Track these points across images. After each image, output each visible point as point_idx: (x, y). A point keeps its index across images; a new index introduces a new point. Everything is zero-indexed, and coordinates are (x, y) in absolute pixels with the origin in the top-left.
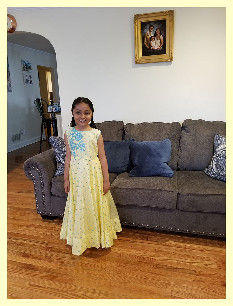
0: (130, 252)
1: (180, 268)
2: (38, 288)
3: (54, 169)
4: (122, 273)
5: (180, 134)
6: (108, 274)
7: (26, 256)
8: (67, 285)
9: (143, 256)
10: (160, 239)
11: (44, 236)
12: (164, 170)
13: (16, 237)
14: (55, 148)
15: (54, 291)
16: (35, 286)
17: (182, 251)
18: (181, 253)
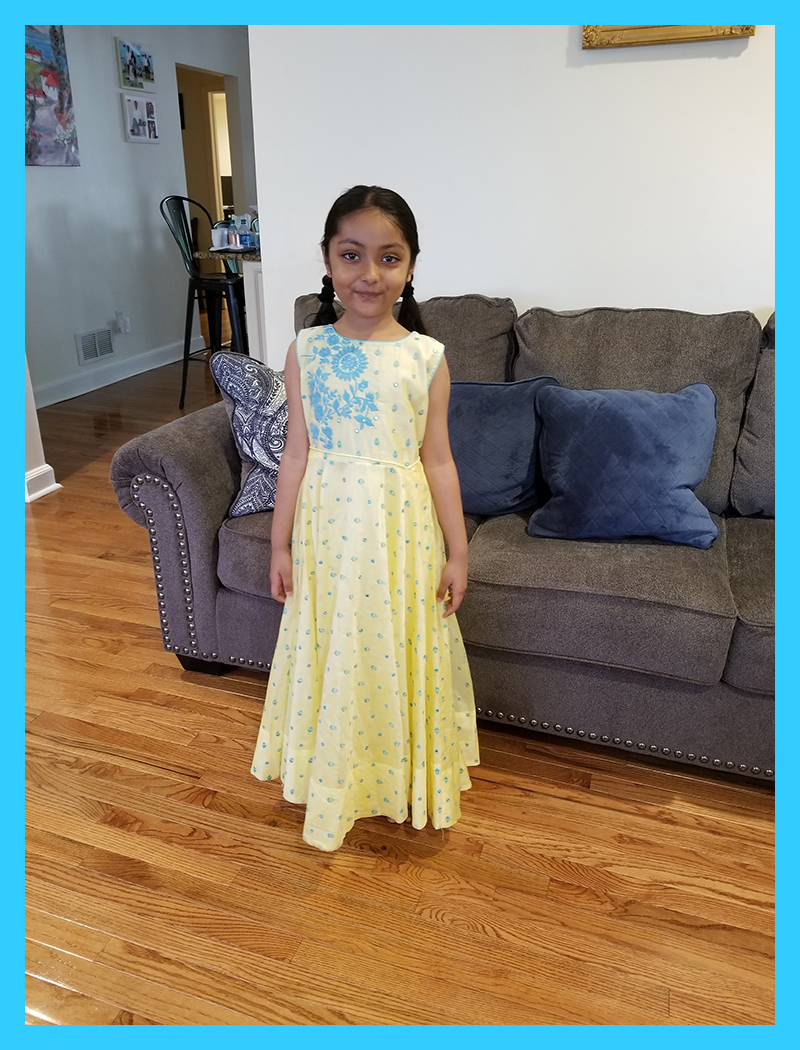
0: (519, 839)
1: (724, 927)
2: (159, 965)
3: (230, 485)
4: (488, 928)
5: (753, 364)
6: (433, 926)
7: (119, 820)
8: (270, 963)
9: (572, 860)
10: (639, 790)
11: (186, 742)
12: (678, 518)
13: (82, 739)
14: (235, 402)
15: (218, 986)
16: (147, 957)
17: (728, 850)
18: (728, 859)
